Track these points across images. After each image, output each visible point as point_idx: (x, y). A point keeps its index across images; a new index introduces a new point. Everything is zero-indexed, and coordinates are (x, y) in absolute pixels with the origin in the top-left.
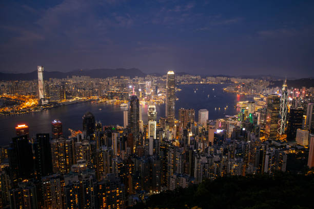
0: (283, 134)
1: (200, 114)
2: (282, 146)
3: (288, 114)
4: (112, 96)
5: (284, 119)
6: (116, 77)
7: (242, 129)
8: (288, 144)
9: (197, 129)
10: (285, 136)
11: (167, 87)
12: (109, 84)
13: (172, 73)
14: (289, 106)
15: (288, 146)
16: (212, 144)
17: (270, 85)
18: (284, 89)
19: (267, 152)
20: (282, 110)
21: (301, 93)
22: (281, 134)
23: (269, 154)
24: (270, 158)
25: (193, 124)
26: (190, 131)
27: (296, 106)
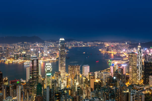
0: (141, 80)
1: (84, 68)
2: (141, 89)
3: (143, 66)
4: (17, 57)
5: (140, 69)
6: (21, 43)
7: (113, 78)
8: (144, 87)
9: (82, 79)
10: (142, 81)
11: (59, 49)
12: (15, 48)
13: (63, 39)
14: (143, 60)
15: (145, 88)
16: (93, 90)
17: (130, 46)
18: (139, 49)
19: (132, 94)
20: (139, 63)
21: (150, 51)
22: (139, 80)
23: (133, 95)
24: (133, 98)
25: (79, 76)
26: (77, 81)
27: (147, 60)
